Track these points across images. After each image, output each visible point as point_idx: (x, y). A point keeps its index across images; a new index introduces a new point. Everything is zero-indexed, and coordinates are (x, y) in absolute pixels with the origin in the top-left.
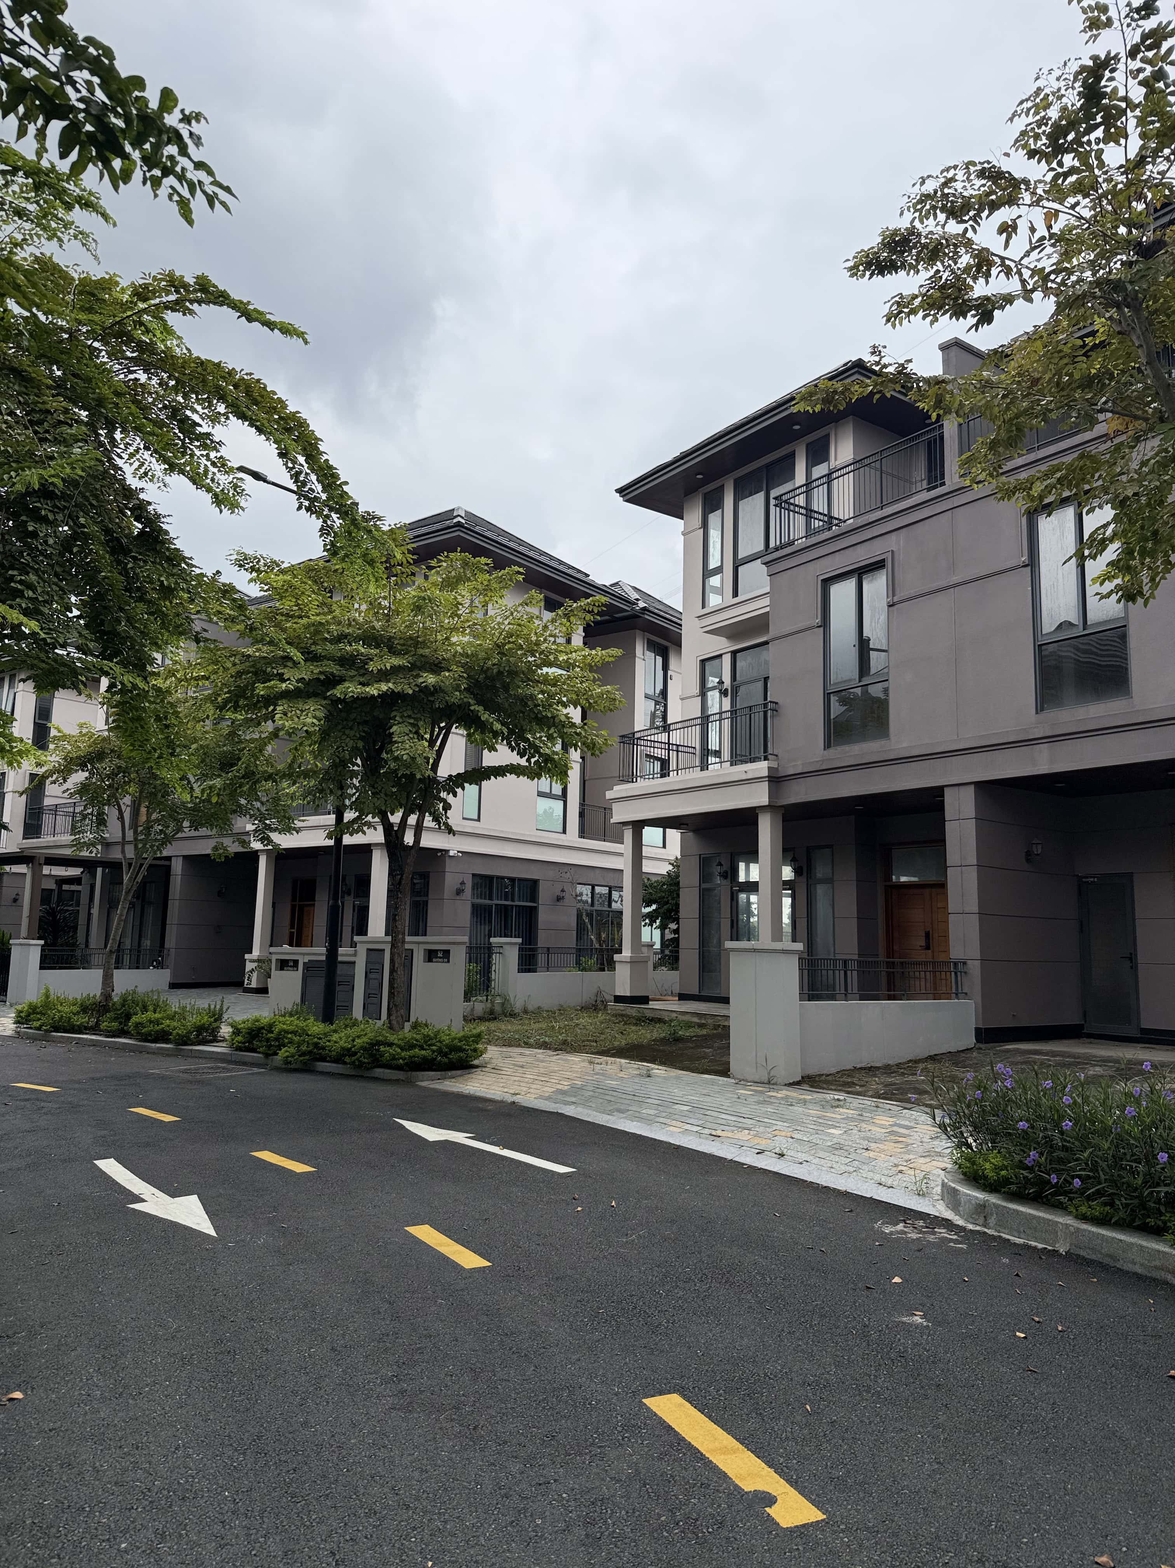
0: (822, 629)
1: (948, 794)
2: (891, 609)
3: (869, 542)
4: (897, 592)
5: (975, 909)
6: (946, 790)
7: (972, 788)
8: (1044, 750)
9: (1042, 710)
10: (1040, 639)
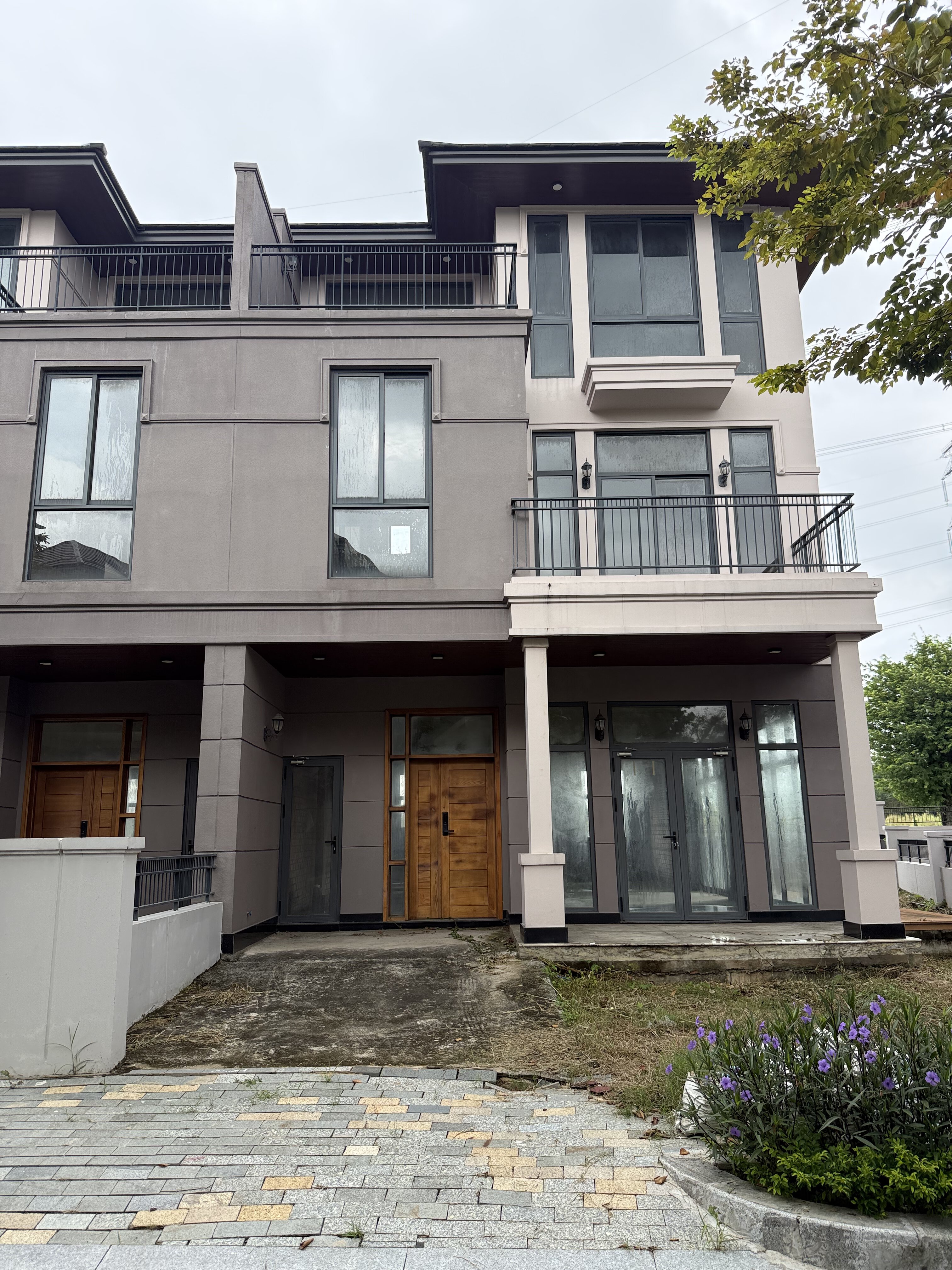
0: (35, 427)
1: (210, 655)
2: (143, 426)
3: (118, 342)
4: (155, 409)
5: (236, 790)
6: (207, 649)
7: (243, 650)
8: (336, 616)
9: (332, 576)
10: (335, 502)
